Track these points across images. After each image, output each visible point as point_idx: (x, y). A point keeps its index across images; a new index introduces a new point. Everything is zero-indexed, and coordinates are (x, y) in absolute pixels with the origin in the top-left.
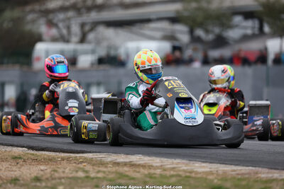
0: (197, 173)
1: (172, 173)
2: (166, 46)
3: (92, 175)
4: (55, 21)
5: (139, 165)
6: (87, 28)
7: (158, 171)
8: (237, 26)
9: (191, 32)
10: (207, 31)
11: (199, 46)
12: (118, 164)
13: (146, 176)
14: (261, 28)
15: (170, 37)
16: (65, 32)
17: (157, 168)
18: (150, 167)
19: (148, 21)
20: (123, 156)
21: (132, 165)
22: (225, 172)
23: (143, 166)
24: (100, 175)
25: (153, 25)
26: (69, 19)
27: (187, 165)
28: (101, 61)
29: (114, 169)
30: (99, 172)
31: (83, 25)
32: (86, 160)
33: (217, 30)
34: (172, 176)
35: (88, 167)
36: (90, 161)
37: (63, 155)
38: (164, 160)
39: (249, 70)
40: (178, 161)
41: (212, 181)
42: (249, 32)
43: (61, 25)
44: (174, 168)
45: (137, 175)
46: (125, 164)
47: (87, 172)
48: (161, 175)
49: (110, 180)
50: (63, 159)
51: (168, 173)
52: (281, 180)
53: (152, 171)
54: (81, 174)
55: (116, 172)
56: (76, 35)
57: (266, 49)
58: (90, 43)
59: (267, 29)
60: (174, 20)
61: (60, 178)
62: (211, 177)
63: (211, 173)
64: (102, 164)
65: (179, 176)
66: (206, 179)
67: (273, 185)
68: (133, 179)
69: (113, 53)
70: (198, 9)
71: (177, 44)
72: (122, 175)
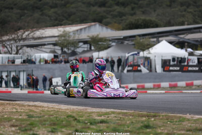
0: (62, 109)
1: (52, 109)
2: (52, 55)
3: (19, 111)
4: (6, 45)
5: (38, 106)
6: (19, 48)
7: (46, 109)
8: (80, 47)
9: (62, 49)
10: (68, 49)
11: (65, 55)
12: (30, 106)
13: (41, 111)
14: (90, 48)
15: (53, 52)
16: (10, 49)
17: (45, 107)
18: (43, 107)
19: (45, 45)
20: (32, 102)
21: (35, 106)
22: (73, 109)
23: (40, 107)
24: (22, 111)
25: (46, 47)
26: (11, 44)
27: (58, 106)
28: (24, 62)
29: (28, 108)
30: (22, 109)
31: (17, 47)
32: (17, 104)
33: (72, 49)
34: (52, 111)
35: (17, 107)
36: (18, 105)
37: (7, 102)
38: (49, 104)
39: (85, 65)
40: (55, 104)
41: (68, 113)
42: (86, 49)
43: (8, 47)
44: (52, 108)
45: (38, 111)
46: (33, 106)
47: (17, 109)
48: (47, 110)
49: (26, 113)
50: (7, 104)
51: (50, 109)
52: (97, 112)
53: (44, 109)
54: (14, 110)
55: (29, 109)
56: (14, 51)
57: (92, 56)
58: (20, 54)
59: (93, 48)
60: (55, 45)
61: (6, 112)
62: (67, 111)
63: (68, 109)
64: (23, 106)
65: (55, 111)
66: (65, 112)
67: (93, 114)
68: (36, 112)
69: (29, 58)
70: (64, 40)
71: (56, 54)
72: (31, 111)
